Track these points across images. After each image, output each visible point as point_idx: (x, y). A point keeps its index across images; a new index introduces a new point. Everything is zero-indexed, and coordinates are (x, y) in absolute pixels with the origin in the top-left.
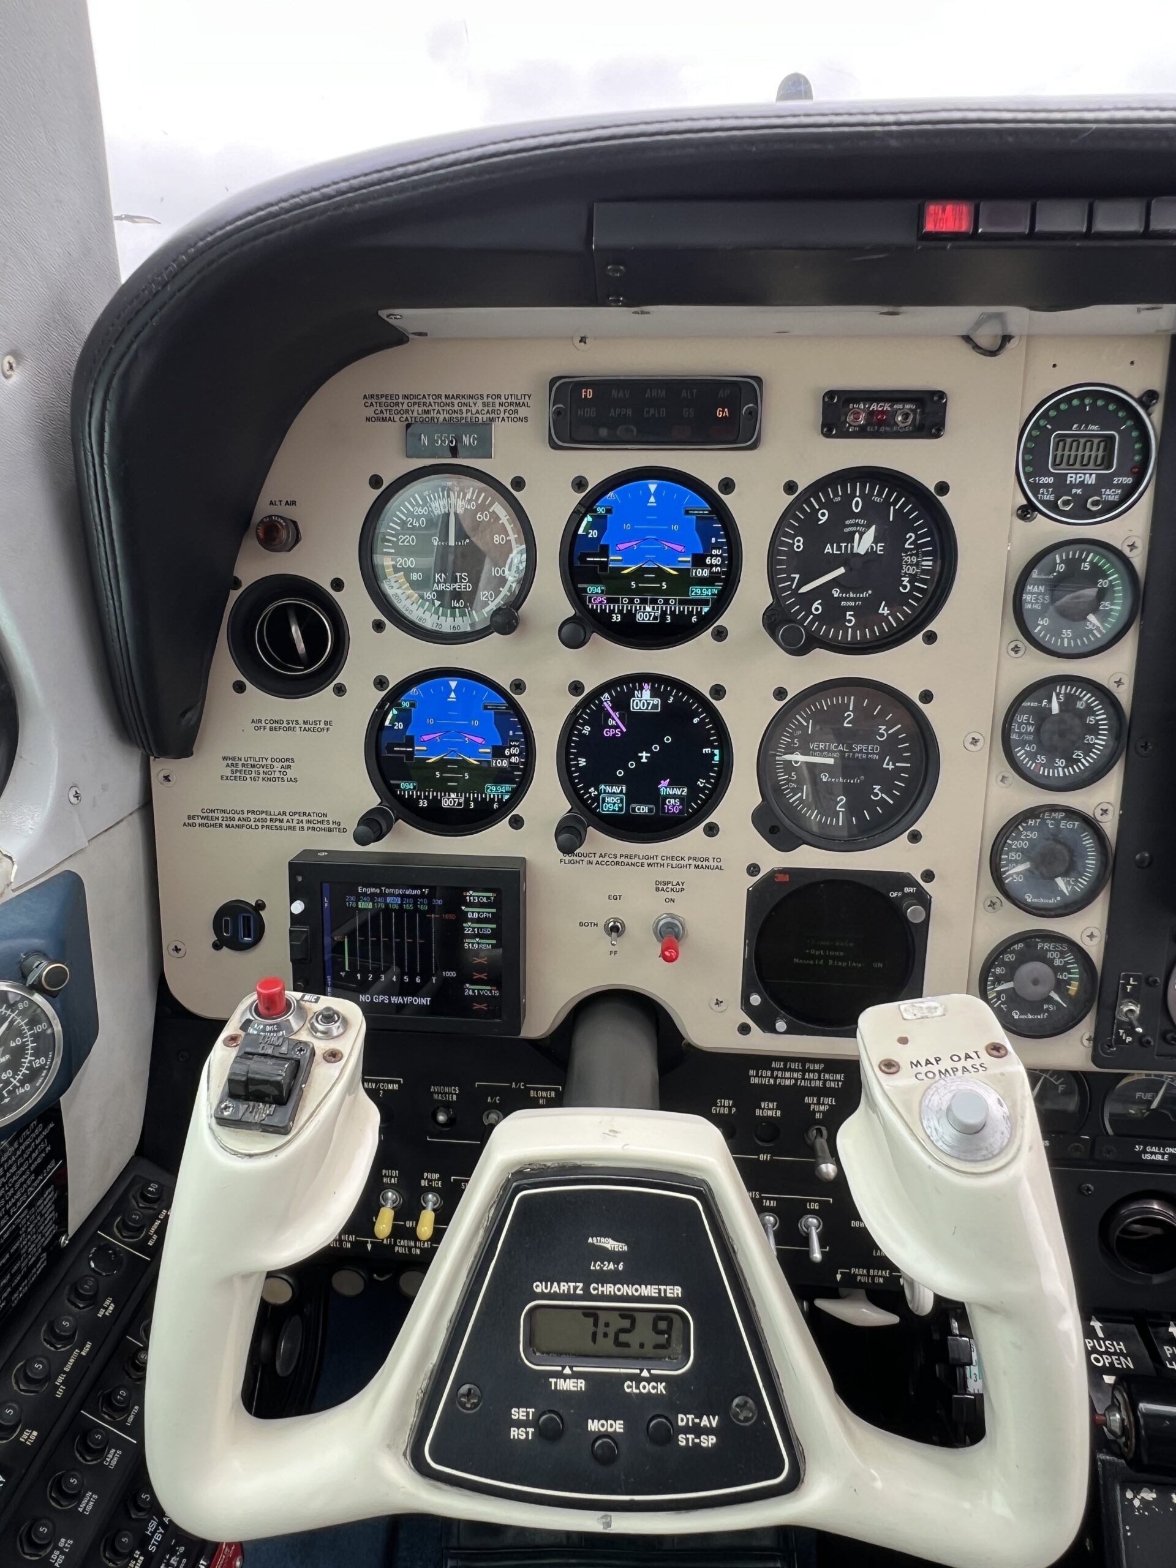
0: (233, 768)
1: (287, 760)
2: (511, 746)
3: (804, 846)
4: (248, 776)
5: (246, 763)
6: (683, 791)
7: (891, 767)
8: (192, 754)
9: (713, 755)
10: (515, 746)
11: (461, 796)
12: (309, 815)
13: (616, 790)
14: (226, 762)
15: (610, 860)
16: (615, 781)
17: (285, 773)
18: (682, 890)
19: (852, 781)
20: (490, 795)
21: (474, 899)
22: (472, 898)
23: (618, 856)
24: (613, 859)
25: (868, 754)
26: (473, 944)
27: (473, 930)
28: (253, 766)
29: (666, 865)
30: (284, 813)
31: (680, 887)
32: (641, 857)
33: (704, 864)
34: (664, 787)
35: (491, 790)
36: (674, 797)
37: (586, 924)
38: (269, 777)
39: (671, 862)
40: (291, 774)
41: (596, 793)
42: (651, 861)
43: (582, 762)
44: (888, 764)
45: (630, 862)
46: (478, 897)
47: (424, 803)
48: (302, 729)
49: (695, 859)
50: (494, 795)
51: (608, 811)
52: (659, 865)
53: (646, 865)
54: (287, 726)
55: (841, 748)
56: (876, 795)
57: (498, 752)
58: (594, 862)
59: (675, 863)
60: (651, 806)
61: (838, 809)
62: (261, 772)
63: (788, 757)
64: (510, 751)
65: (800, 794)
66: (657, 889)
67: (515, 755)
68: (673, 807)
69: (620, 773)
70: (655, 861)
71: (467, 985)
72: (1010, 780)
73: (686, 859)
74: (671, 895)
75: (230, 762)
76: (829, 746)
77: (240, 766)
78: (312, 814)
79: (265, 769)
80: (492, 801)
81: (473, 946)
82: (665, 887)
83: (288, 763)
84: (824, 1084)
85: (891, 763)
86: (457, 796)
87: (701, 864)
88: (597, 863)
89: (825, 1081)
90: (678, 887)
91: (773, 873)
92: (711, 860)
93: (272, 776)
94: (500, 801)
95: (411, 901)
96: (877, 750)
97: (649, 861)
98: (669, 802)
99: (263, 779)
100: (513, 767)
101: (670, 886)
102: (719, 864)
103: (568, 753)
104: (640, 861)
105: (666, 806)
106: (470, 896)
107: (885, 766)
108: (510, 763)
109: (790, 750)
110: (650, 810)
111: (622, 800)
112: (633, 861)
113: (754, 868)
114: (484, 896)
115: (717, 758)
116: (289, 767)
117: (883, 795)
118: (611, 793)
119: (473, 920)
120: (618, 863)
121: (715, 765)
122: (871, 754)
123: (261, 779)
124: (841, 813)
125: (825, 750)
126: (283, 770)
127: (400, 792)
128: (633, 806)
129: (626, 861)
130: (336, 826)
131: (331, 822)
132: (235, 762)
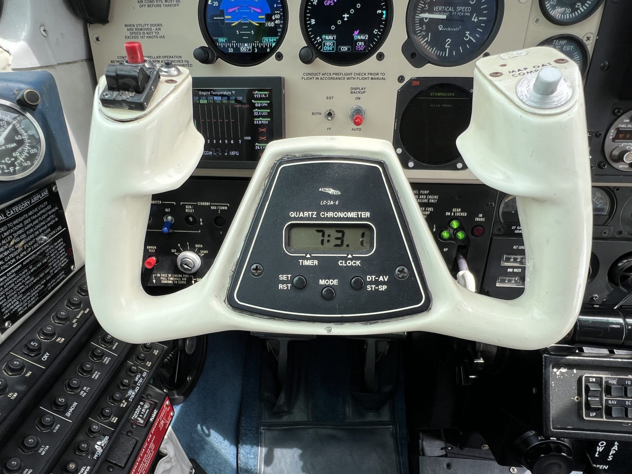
0: (131, 31)
1: (158, 25)
2: (275, 14)
3: (429, 64)
4: (139, 36)
5: (137, 28)
6: (366, 37)
7: (476, 20)
8: (108, 22)
9: (382, 14)
10: (277, 14)
11: (250, 45)
12: (173, 57)
13: (331, 37)
14: (127, 28)
15: (328, 77)
16: (330, 32)
17: (158, 33)
18: (364, 92)
19: (455, 30)
20: (265, 44)
21: (258, 96)
22: (257, 95)
23: (332, 74)
24: (329, 76)
25: (464, 12)
26: (259, 121)
27: (258, 114)
28: (141, 29)
29: (356, 79)
30: (160, 57)
31: (363, 91)
32: (344, 74)
33: (376, 77)
34: (357, 36)
35: (266, 41)
36: (361, 40)
37: (316, 114)
38: (150, 35)
39: (359, 76)
40: (161, 33)
41: (321, 40)
42: (349, 76)
43: (313, 22)
44: (475, 18)
45: (337, 77)
46: (261, 94)
47: (231, 50)
48: (165, 5)
49: (371, 74)
50: (267, 44)
51: (326, 50)
52: (353, 78)
53: (346, 79)
54: (157, 4)
55: (450, 9)
56: (467, 37)
57: (269, 18)
58: (319, 79)
59: (361, 77)
60: (349, 47)
61: (446, 47)
62: (146, 33)
63: (423, 15)
64: (275, 17)
65: (427, 39)
66: (352, 92)
67: (277, 19)
68: (360, 47)
69: (333, 27)
70: (351, 76)
71: (257, 144)
72: (540, 21)
73: (367, 74)
74: (359, 95)
75: (129, 28)
76: (444, 8)
77: (134, 30)
78: (174, 57)
79: (147, 31)
80: (266, 47)
81: (258, 122)
82: (355, 91)
83: (159, 27)
84: (429, 201)
85: (476, 18)
86: (248, 45)
87: (374, 77)
88: (321, 78)
89: (429, 199)
90: (362, 91)
91: (411, 81)
92: (380, 74)
93: (152, 35)
94: (270, 47)
95: (226, 98)
96: (469, 10)
97: (348, 76)
98: (359, 44)
99: (147, 37)
100: (277, 26)
101: (358, 90)
102: (384, 77)
103: (306, 17)
104: (343, 77)
105: (357, 47)
106: (256, 94)
107: (473, 20)
108: (275, 24)
109: (423, 11)
110: (348, 49)
111: (334, 43)
112: (339, 77)
113: (402, 78)
114: (264, 94)
115: (384, 16)
116: (160, 29)
117: (471, 38)
118: (328, 40)
119: (259, 108)
120: (331, 78)
121: (383, 21)
122: (466, 12)
123: (146, 37)
124: (448, 49)
125: (442, 11)
126: (157, 31)
127: (219, 44)
128: (340, 47)
129: (336, 77)
130: (187, 63)
131: (184, 61)
132: (131, 28)
